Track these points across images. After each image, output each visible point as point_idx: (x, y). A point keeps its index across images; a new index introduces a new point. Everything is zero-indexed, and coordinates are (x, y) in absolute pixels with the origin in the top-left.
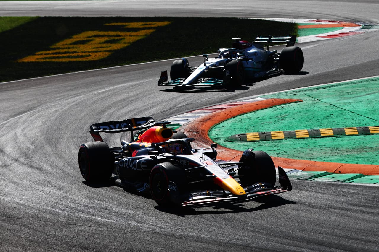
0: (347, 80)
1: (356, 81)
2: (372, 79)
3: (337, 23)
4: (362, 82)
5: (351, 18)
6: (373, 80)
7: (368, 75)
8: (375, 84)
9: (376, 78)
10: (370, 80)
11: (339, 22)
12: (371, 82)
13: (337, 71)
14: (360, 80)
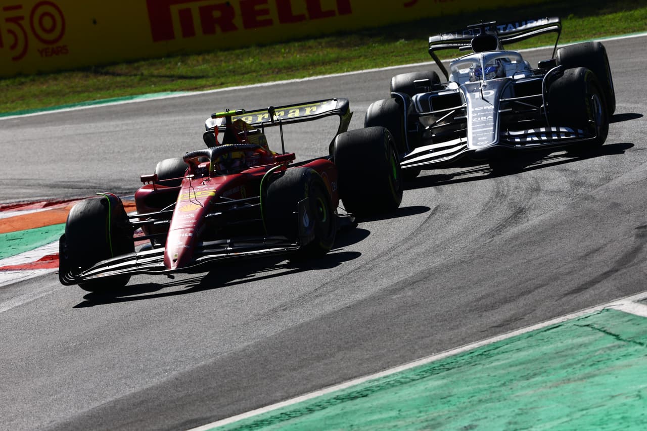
0: (246, 411)
1: (282, 408)
2: (345, 393)
3: (37, 209)
4: (311, 411)
5: (82, 185)
6: (351, 397)
7: (321, 382)
8: (372, 411)
9: (358, 389)
10: (340, 399)
11: (45, 206)
12: (349, 405)
13: (178, 383)
14: (300, 403)
